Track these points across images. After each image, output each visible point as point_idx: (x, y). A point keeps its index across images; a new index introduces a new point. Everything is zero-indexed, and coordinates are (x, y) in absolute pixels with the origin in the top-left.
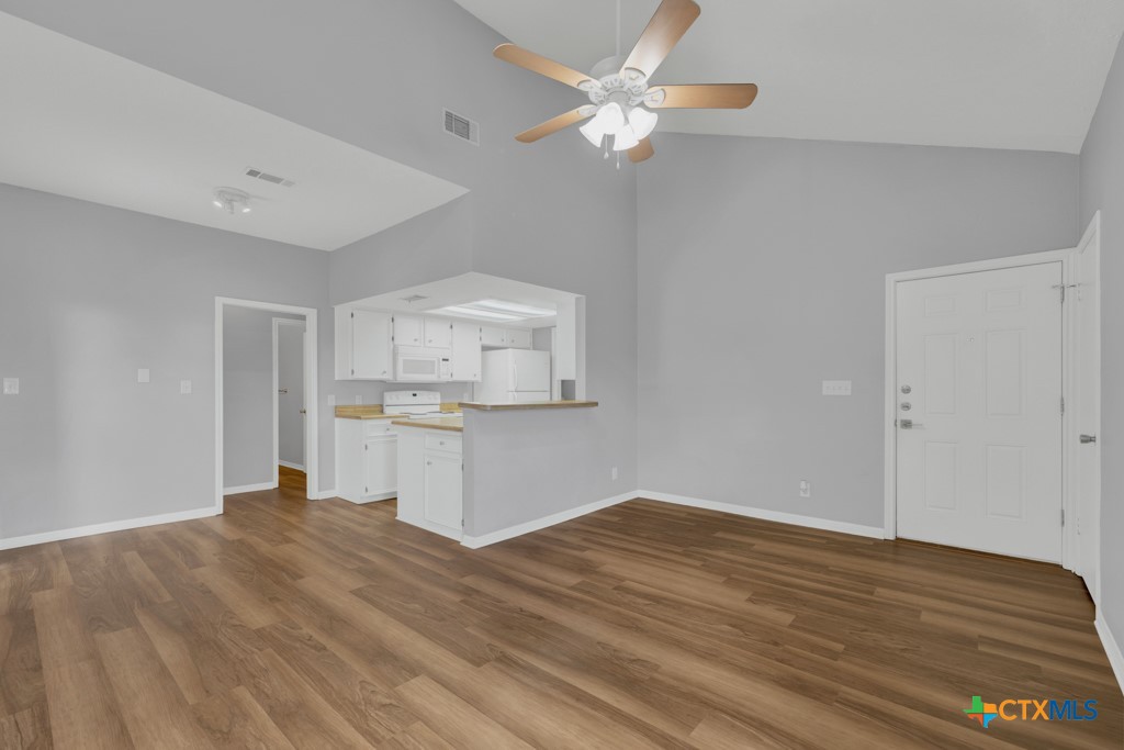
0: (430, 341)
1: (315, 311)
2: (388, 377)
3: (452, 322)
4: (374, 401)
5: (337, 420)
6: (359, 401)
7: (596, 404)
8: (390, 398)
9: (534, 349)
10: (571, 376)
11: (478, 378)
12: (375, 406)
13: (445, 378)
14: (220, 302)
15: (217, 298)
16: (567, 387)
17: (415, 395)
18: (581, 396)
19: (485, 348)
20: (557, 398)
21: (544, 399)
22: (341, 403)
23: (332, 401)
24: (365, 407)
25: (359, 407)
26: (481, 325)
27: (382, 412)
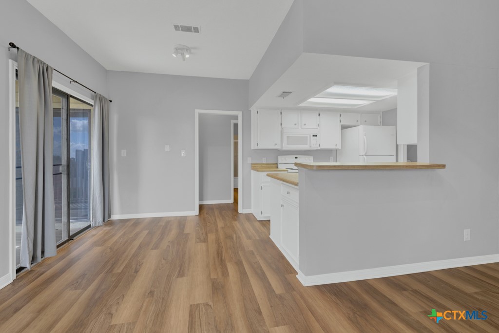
0: (305, 125)
1: (241, 112)
2: (278, 147)
3: (320, 111)
4: (272, 161)
5: (252, 171)
6: (264, 161)
7: (444, 166)
8: (281, 159)
9: (383, 125)
10: (414, 141)
11: (339, 147)
12: (273, 164)
13: (315, 147)
14: (197, 112)
15: (196, 110)
16: (412, 150)
17: (296, 158)
18: (423, 158)
19: (344, 127)
20: (403, 160)
21: (391, 161)
22: (254, 162)
23: (250, 161)
24: (267, 164)
25: (264, 164)
26: (341, 111)
27: (277, 167)
